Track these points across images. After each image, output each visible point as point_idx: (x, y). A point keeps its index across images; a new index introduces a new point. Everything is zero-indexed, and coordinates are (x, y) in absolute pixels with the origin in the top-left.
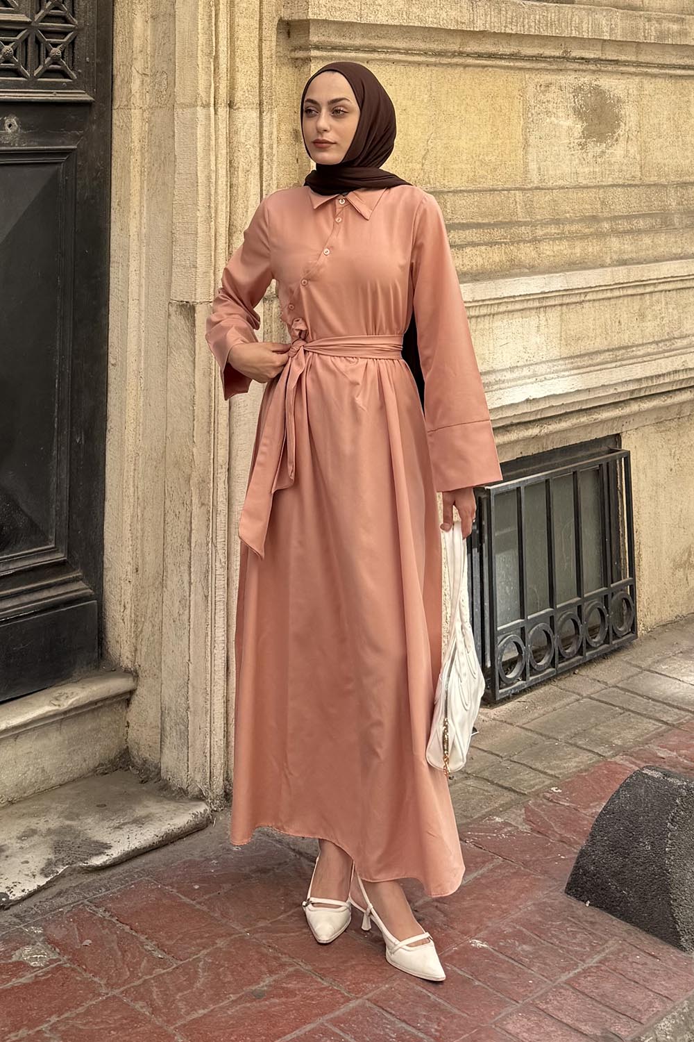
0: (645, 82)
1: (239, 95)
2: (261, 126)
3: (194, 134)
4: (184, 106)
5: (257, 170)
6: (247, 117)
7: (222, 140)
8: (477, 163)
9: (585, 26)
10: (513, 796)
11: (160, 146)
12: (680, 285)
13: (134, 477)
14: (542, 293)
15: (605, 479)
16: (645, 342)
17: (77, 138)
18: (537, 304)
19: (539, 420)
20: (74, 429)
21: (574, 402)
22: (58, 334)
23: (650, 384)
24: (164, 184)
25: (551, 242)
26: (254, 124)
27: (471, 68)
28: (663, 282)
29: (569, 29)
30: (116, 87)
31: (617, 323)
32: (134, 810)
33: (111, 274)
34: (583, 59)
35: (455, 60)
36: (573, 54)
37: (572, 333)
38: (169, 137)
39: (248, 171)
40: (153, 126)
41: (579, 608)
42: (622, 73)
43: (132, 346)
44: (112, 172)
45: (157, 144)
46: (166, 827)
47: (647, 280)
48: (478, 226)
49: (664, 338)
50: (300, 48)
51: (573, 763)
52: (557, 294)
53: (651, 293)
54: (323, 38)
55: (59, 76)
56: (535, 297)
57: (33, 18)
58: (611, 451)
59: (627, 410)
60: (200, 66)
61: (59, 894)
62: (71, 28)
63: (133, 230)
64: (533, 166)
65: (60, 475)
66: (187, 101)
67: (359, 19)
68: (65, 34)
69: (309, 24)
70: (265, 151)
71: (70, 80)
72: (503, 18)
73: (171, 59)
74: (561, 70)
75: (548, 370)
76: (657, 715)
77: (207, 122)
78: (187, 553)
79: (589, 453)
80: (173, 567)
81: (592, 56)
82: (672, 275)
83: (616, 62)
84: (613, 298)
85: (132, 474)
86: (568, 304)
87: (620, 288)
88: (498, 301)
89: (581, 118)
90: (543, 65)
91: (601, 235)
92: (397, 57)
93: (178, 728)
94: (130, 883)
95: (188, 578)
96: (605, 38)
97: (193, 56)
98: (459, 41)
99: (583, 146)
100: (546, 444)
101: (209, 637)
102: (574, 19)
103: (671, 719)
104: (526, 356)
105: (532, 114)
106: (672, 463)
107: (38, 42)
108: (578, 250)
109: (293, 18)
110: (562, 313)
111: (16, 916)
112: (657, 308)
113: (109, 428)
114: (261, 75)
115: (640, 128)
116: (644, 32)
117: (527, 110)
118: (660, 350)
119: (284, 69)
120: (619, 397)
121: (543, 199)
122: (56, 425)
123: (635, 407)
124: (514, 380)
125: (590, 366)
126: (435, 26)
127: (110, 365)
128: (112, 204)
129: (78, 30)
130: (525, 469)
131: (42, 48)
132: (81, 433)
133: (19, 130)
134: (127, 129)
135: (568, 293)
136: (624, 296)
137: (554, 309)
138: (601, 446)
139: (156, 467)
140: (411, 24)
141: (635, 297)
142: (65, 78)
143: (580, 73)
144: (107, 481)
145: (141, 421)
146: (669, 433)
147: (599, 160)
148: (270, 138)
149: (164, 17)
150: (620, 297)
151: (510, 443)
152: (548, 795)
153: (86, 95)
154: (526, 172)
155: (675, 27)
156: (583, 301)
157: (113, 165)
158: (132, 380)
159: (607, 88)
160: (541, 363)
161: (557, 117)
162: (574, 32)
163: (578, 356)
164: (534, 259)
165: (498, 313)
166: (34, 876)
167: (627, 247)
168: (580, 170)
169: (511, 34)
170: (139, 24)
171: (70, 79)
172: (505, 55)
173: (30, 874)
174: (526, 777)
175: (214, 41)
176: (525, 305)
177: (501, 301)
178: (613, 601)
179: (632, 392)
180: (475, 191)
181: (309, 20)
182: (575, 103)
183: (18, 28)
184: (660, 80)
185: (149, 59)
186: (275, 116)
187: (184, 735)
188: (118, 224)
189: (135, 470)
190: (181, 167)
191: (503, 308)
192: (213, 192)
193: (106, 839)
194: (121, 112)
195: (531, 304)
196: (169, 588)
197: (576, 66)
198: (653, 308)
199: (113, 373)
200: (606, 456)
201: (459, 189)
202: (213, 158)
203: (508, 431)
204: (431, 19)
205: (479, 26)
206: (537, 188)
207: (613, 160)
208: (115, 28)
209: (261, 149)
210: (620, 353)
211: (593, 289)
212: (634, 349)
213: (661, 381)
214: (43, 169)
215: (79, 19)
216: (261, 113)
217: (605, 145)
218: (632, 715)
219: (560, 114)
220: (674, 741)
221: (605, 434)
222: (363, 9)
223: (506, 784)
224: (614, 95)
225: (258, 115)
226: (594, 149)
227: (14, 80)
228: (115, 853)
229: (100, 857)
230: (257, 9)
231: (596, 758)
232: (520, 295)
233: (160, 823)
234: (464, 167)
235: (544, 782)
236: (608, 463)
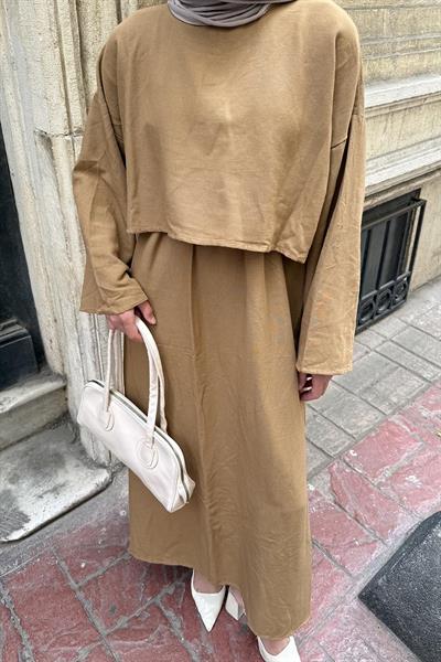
10: (323, 458)
14: (393, 102)
18: (388, 111)
51: (365, 422)
52: (405, 101)
56: (387, 105)
110: (405, 116)
152: (347, 460)
164: (390, 72)
174: (332, 437)
176: (379, 113)
195: (383, 112)
223: (318, 444)
231: (380, 417)
235: (344, 443)
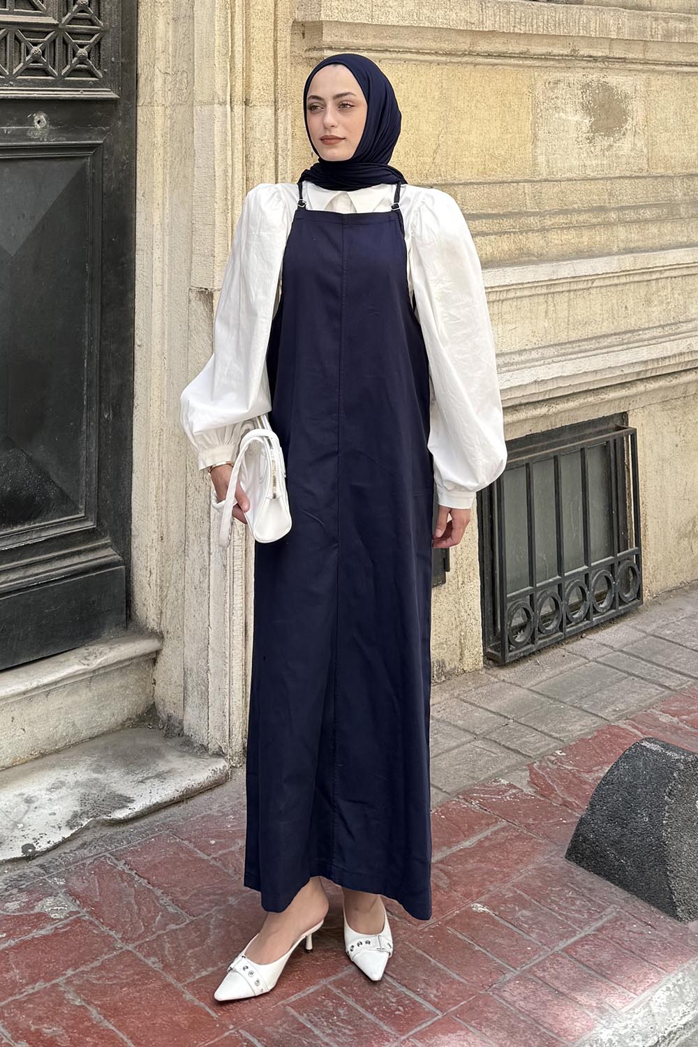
0: (652, 78)
1: (254, 94)
2: (276, 121)
3: (211, 130)
4: (202, 104)
5: (272, 164)
6: (263, 113)
7: (238, 136)
8: (487, 157)
9: (593, 25)
10: (519, 758)
11: (181, 141)
12: (685, 272)
13: (159, 451)
14: (550, 280)
15: (612, 455)
16: (651, 326)
17: (103, 133)
18: (544, 291)
19: (547, 400)
20: (103, 406)
21: (581, 383)
22: (87, 317)
23: (656, 366)
24: (184, 177)
25: (559, 232)
26: (269, 120)
27: (481, 66)
28: (669, 270)
29: (577, 28)
30: (140, 85)
31: (624, 309)
32: (157, 765)
33: (136, 261)
34: (591, 57)
35: (465, 59)
36: (581, 53)
37: (579, 317)
38: (189, 133)
39: (264, 165)
40: (175, 122)
41: (587, 576)
42: (630, 70)
43: (156, 328)
44: (138, 166)
45: (178, 139)
46: (187, 782)
47: (653, 268)
48: (488, 216)
49: (669, 322)
50: (314, 49)
51: (579, 727)
52: (565, 281)
53: (657, 279)
54: (336, 39)
55: (86, 75)
56: (543, 284)
57: (60, 20)
58: (618, 428)
59: (633, 390)
60: (217, 66)
61: (83, 846)
62: (97, 30)
63: (157, 220)
64: (541, 159)
65: (89, 449)
66: (205, 99)
67: (370, 20)
68: (93, 35)
69: (322, 24)
70: (279, 145)
71: (97, 79)
72: (512, 19)
73: (190, 59)
74: (569, 68)
75: (556, 353)
76: (661, 680)
77: (224, 119)
78: (206, 524)
79: (597, 429)
80: (194, 537)
81: (600, 54)
82: (678, 262)
83: (624, 60)
84: (620, 284)
85: (157, 447)
86: (575, 290)
87: (626, 275)
88: (506, 288)
89: (590, 113)
90: (552, 63)
91: (607, 225)
92: (408, 56)
93: (199, 689)
94: (150, 837)
95: (208, 548)
96: (612, 37)
97: (210, 56)
98: (468, 40)
99: (591, 140)
100: (555, 422)
101: (228, 605)
102: (582, 19)
103: (673, 684)
104: (534, 340)
105: (541, 110)
106: (678, 439)
107: (65, 43)
108: (585, 239)
109: (307, 20)
110: (570, 299)
111: (42, 866)
112: (663, 293)
113: (135, 404)
114: (276, 75)
115: (647, 122)
116: (651, 31)
117: (536, 106)
118: (667, 333)
119: (300, 67)
120: (626, 377)
121: (550, 191)
122: (85, 403)
123: (641, 387)
124: (523, 362)
125: (597, 349)
126: (445, 26)
127: (136, 346)
128: (138, 196)
129: (105, 31)
130: (534, 446)
131: (69, 49)
132: (109, 408)
133: (48, 126)
134: (151, 125)
135: (575, 280)
136: (631, 282)
137: (561, 295)
138: (608, 423)
139: (179, 443)
140: (422, 25)
141: (641, 284)
142: (92, 77)
143: (588, 70)
144: (134, 454)
145: (165, 399)
146: (674, 411)
147: (607, 153)
148: (285, 134)
149: (184, 19)
150: (626, 283)
151: (519, 421)
152: (553, 758)
153: (112, 93)
154: (535, 165)
155: (682, 26)
156: (590, 288)
157: (138, 158)
158: (156, 360)
159: (614, 84)
160: (549, 346)
161: (566, 113)
162: (581, 31)
163: (585, 340)
164: (542, 247)
165: (506, 299)
166: (60, 827)
167: (634, 236)
168: (588, 163)
169: (520, 34)
170: (161, 25)
171: (96, 77)
172: (515, 54)
173: (56, 826)
174: (532, 740)
175: (230, 41)
176: (533, 292)
177: (509, 288)
178: (619, 570)
179: (639, 373)
180: (485, 183)
181: (322, 21)
182: (583, 99)
183: (46, 30)
184: (667, 77)
185: (171, 58)
186: (289, 113)
187: (205, 696)
188: (143, 214)
189: (159, 444)
190: (200, 161)
191: (511, 295)
192: (229, 185)
193: (129, 793)
194: (145, 109)
195: (539, 291)
196: (190, 557)
197: (584, 64)
198: (659, 294)
199: (139, 354)
200: (613, 433)
201: (469, 181)
202: (229, 153)
203: (517, 410)
204: (441, 20)
205: (488, 26)
206: (546, 180)
207: (621, 153)
208: (139, 29)
209: (276, 144)
210: (627, 337)
211: (600, 277)
212: (640, 332)
213: (667, 362)
214: (72, 163)
215: (104, 22)
216: (276, 110)
217: (612, 139)
218: (636, 679)
219: (568, 110)
220: (676, 707)
221: (612, 413)
222: (374, 10)
223: (512, 747)
224: (621, 92)
225: (273, 112)
226: (602, 142)
227: (43, 79)
228: (137, 807)
229: (123, 811)
230: (272, 11)
231: (599, 722)
232: (529, 283)
233: (181, 778)
234: (474, 160)
235: (549, 745)
236: (615, 440)
